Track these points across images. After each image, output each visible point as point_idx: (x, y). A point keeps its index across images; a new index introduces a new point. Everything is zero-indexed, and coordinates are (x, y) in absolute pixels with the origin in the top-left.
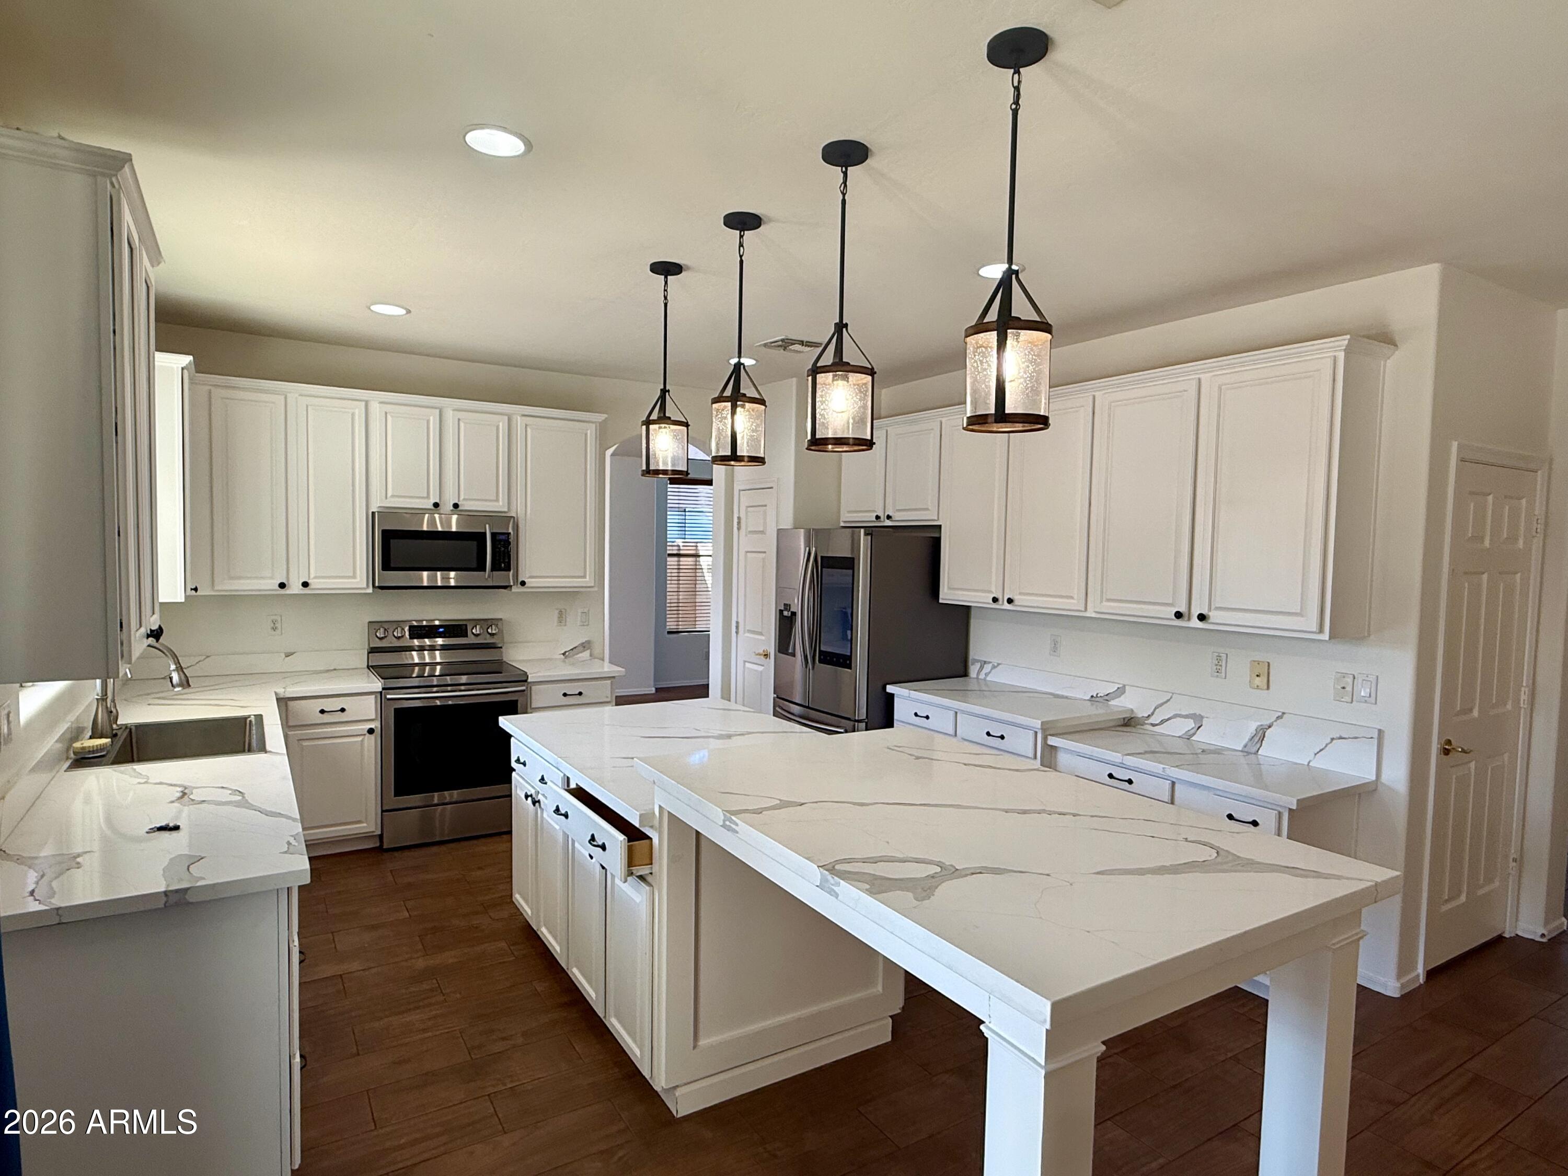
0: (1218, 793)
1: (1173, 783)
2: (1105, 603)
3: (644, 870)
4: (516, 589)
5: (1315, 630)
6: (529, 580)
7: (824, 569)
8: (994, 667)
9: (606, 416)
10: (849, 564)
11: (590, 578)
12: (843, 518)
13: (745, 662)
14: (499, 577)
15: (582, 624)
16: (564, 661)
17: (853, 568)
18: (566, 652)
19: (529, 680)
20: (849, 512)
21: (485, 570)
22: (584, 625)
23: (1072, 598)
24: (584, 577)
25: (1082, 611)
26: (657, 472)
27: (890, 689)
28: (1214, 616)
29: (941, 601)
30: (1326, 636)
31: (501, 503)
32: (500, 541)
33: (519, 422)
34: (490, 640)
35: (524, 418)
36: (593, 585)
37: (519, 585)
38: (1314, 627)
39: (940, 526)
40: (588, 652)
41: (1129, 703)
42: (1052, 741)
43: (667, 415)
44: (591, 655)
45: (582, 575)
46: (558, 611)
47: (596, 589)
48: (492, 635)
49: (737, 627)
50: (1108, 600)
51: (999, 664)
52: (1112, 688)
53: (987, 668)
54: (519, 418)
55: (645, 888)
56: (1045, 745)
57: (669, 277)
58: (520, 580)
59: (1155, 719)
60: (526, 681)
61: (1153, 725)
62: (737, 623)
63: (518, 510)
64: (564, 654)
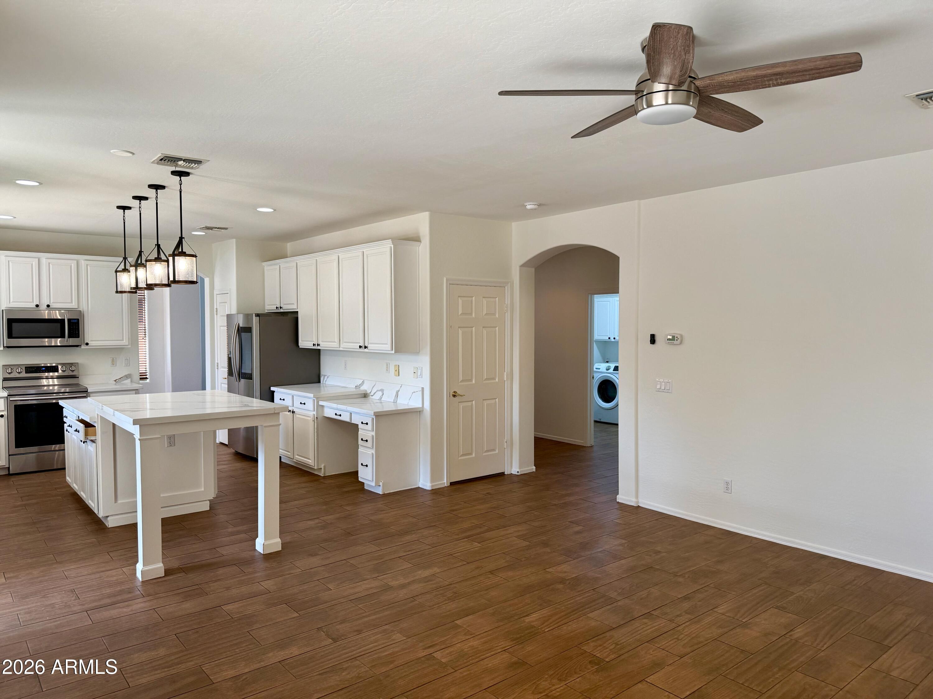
0: (361, 415)
1: (351, 413)
2: (344, 344)
3: (93, 438)
4: (84, 347)
5: (390, 350)
6: (91, 342)
7: (242, 333)
8: (328, 377)
9: (133, 259)
10: (248, 330)
11: (126, 341)
12: (266, 309)
13: (221, 383)
14: (72, 341)
15: (126, 365)
16: (115, 384)
17: (251, 332)
18: (117, 380)
19: (88, 391)
20: (268, 305)
21: (65, 338)
22: (127, 366)
23: (335, 342)
24: (123, 340)
25: (337, 348)
26: (122, 292)
27: (273, 389)
28: (370, 346)
29: (300, 347)
30: (393, 352)
31: (74, 304)
32: (73, 323)
33: (83, 263)
34: (71, 373)
35: (86, 261)
36: (127, 344)
37: (85, 345)
38: (389, 349)
39: (297, 312)
40: (130, 379)
41: (365, 388)
42: (321, 403)
43: (127, 268)
44: (131, 381)
45: (122, 339)
46: (112, 359)
47: (130, 346)
48: (73, 371)
49: (217, 366)
50: (345, 342)
51: (329, 376)
52: (361, 382)
53: (326, 377)
54: (83, 261)
55: (94, 444)
56: (318, 405)
57: (125, 211)
58: (86, 342)
59: (372, 394)
60: (87, 391)
61: (372, 396)
62: (218, 363)
63: (83, 307)
64: (115, 381)
